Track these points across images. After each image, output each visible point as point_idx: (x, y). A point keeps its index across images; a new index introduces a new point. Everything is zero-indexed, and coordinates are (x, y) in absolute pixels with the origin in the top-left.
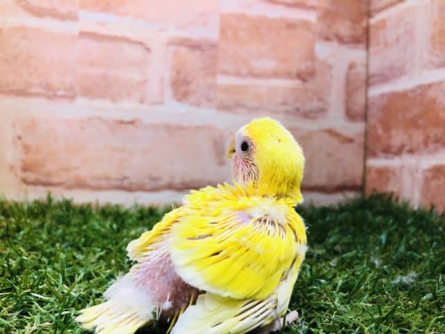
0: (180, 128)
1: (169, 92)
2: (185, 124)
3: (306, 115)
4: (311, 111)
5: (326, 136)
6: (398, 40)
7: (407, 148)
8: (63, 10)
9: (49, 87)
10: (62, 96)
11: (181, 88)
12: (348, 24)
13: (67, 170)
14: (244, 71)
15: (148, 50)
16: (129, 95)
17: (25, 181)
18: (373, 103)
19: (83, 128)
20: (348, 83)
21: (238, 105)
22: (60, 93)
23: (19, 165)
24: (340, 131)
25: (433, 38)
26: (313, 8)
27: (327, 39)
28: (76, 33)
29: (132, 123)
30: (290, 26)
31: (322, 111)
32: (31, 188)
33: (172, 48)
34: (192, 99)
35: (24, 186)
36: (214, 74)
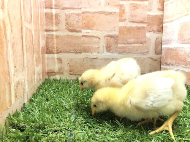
0: (108, 59)
1: (105, 50)
2: (110, 58)
3: (143, 54)
4: (145, 53)
5: (149, 59)
6: (170, 33)
7: (171, 64)
8: (78, 30)
9: (75, 50)
10: (78, 52)
11: (108, 48)
12: (156, 26)
13: (80, 71)
14: (126, 43)
15: (100, 39)
16: (95, 51)
17: (70, 74)
18: (163, 50)
19: (84, 60)
20: (156, 44)
21: (124, 52)
22: (77, 52)
23: (69, 70)
24: (153, 58)
25: (179, 35)
26: (146, 23)
27: (150, 31)
28: (81, 36)
29: (96, 58)
30: (139, 28)
31: (148, 52)
32: (72, 76)
33: (106, 38)
34: (111, 51)
35: (70, 75)
36: (117, 44)
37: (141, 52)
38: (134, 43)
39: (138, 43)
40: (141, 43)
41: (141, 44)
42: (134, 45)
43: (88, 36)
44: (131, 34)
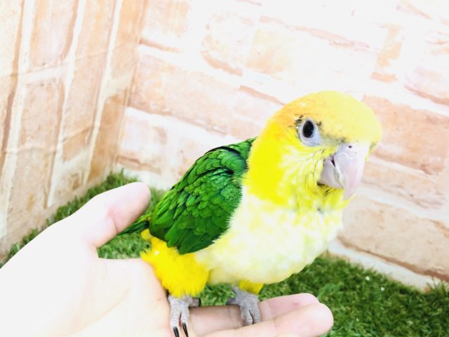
37: (412, 196)
38: (400, 160)
39: (413, 164)
40: (423, 168)
41: (422, 172)
42: (396, 166)
43: (258, 93)
44: (398, 129)
